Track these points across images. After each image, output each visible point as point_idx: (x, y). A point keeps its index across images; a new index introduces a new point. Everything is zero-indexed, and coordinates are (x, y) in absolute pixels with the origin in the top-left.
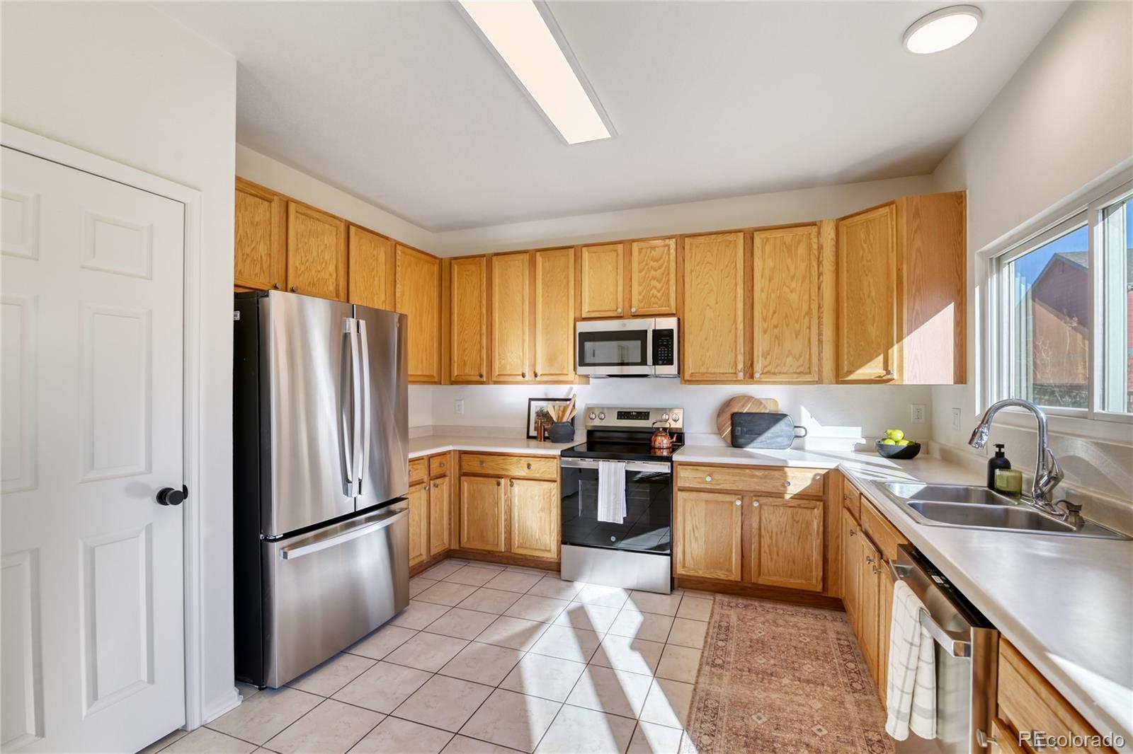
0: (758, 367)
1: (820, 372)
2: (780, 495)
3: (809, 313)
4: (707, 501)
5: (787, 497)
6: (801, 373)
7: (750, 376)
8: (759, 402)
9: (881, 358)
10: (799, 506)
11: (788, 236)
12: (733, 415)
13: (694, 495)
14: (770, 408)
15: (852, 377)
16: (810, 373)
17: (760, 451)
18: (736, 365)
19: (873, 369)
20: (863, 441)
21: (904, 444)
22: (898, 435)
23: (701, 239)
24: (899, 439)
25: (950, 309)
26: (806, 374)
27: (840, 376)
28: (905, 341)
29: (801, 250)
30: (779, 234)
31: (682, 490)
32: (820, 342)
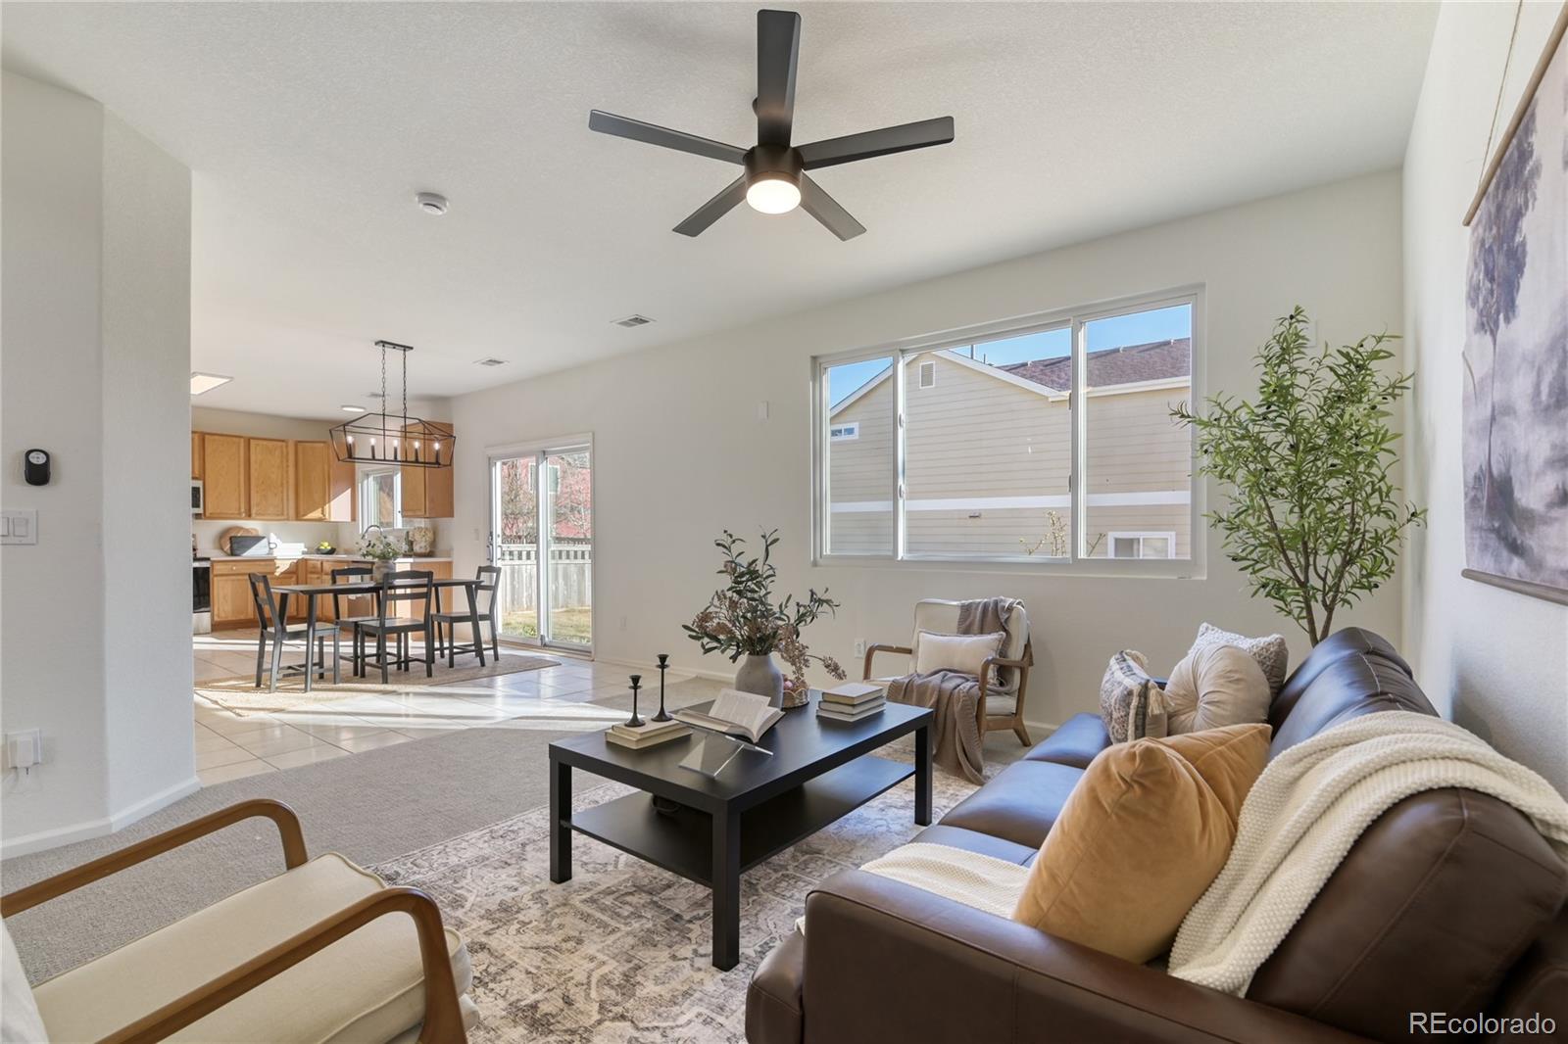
0: (253, 511)
1: (288, 514)
2: (273, 573)
3: (282, 484)
4: (233, 580)
5: (277, 574)
6: (278, 515)
7: (249, 516)
8: (247, 530)
9: (320, 510)
10: (285, 578)
11: (270, 444)
12: (231, 538)
13: (224, 578)
14: (254, 534)
15: (306, 517)
16: (283, 514)
17: (256, 551)
18: (240, 509)
19: (316, 514)
20: (306, 550)
21: (329, 548)
22: (326, 544)
23: (216, 437)
24: (326, 546)
25: (349, 491)
26: (281, 515)
27: (298, 517)
28: (332, 503)
29: (277, 453)
30: (265, 443)
31: (216, 576)
32: (288, 500)
